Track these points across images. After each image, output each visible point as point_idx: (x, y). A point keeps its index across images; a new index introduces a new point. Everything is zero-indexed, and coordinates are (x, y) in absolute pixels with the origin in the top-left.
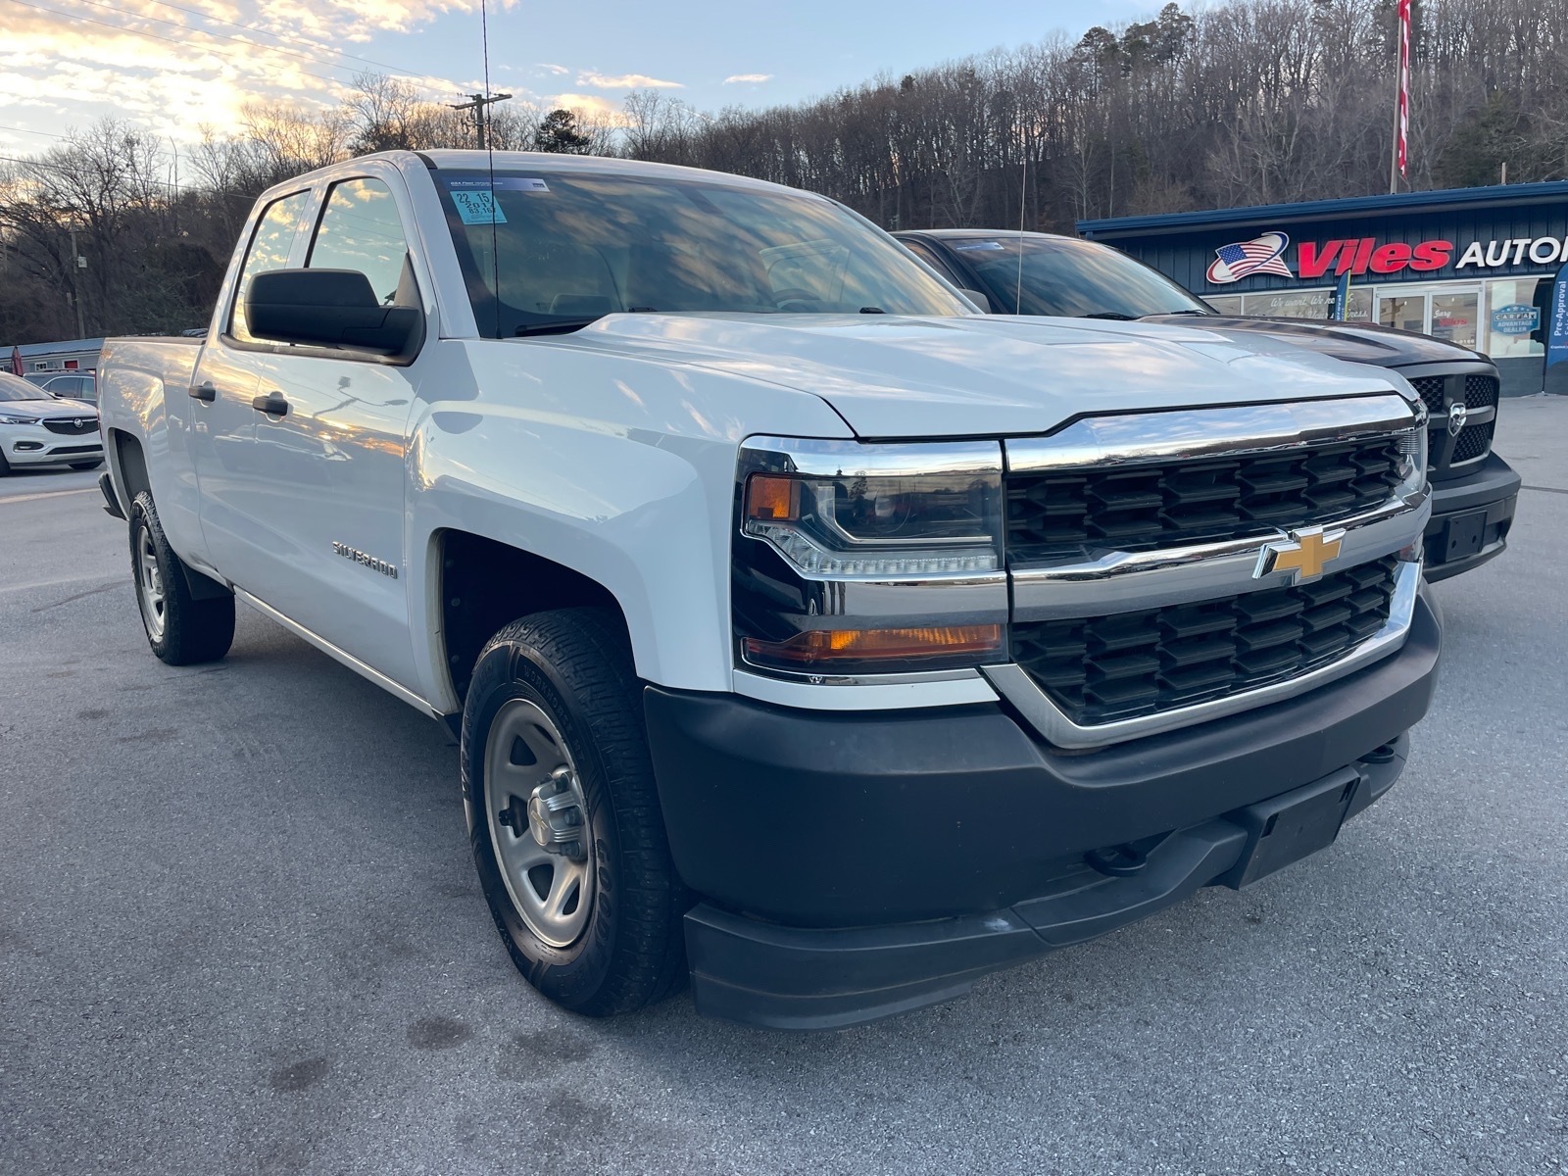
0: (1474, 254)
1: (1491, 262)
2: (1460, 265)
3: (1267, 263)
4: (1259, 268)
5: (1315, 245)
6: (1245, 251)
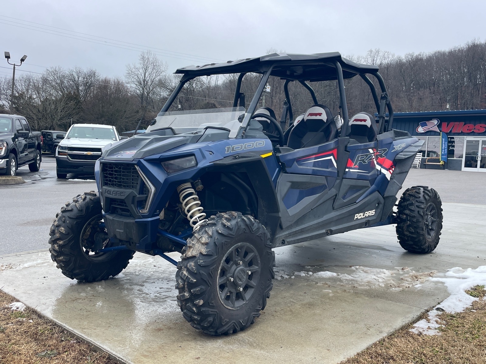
3: (433, 128)
4: (431, 129)
5: (447, 123)
6: (427, 124)
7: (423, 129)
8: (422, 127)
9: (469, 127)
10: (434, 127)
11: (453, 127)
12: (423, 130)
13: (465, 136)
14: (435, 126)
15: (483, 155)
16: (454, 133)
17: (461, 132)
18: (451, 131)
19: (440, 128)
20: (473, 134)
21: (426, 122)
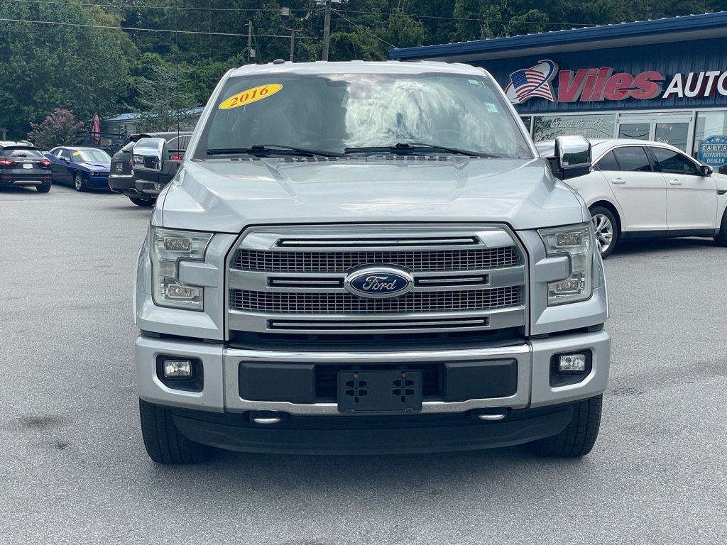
0: (676, 86)
1: (689, 94)
2: (665, 96)
3: (538, 89)
4: (534, 92)
5: (572, 73)
6: (527, 76)
7: (517, 92)
8: (516, 87)
9: (621, 81)
10: (542, 86)
12: (518, 96)
13: (617, 112)
14: (544, 81)
17: (603, 99)
19: (555, 89)
20: (631, 103)
21: (526, 73)
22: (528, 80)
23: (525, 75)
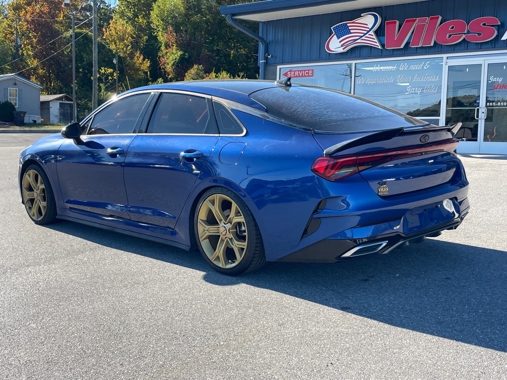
2: (504, 38)
3: (363, 38)
4: (359, 41)
5: (398, 23)
6: (350, 28)
7: (340, 42)
8: (338, 38)
9: (453, 28)
10: (367, 35)
11: (413, 33)
12: (342, 46)
13: (445, 56)
14: (368, 32)
15: (491, 104)
16: (417, 48)
17: (432, 44)
18: (408, 43)
19: (381, 38)
20: (465, 46)
21: (348, 25)
22: (351, 31)
23: (348, 27)
